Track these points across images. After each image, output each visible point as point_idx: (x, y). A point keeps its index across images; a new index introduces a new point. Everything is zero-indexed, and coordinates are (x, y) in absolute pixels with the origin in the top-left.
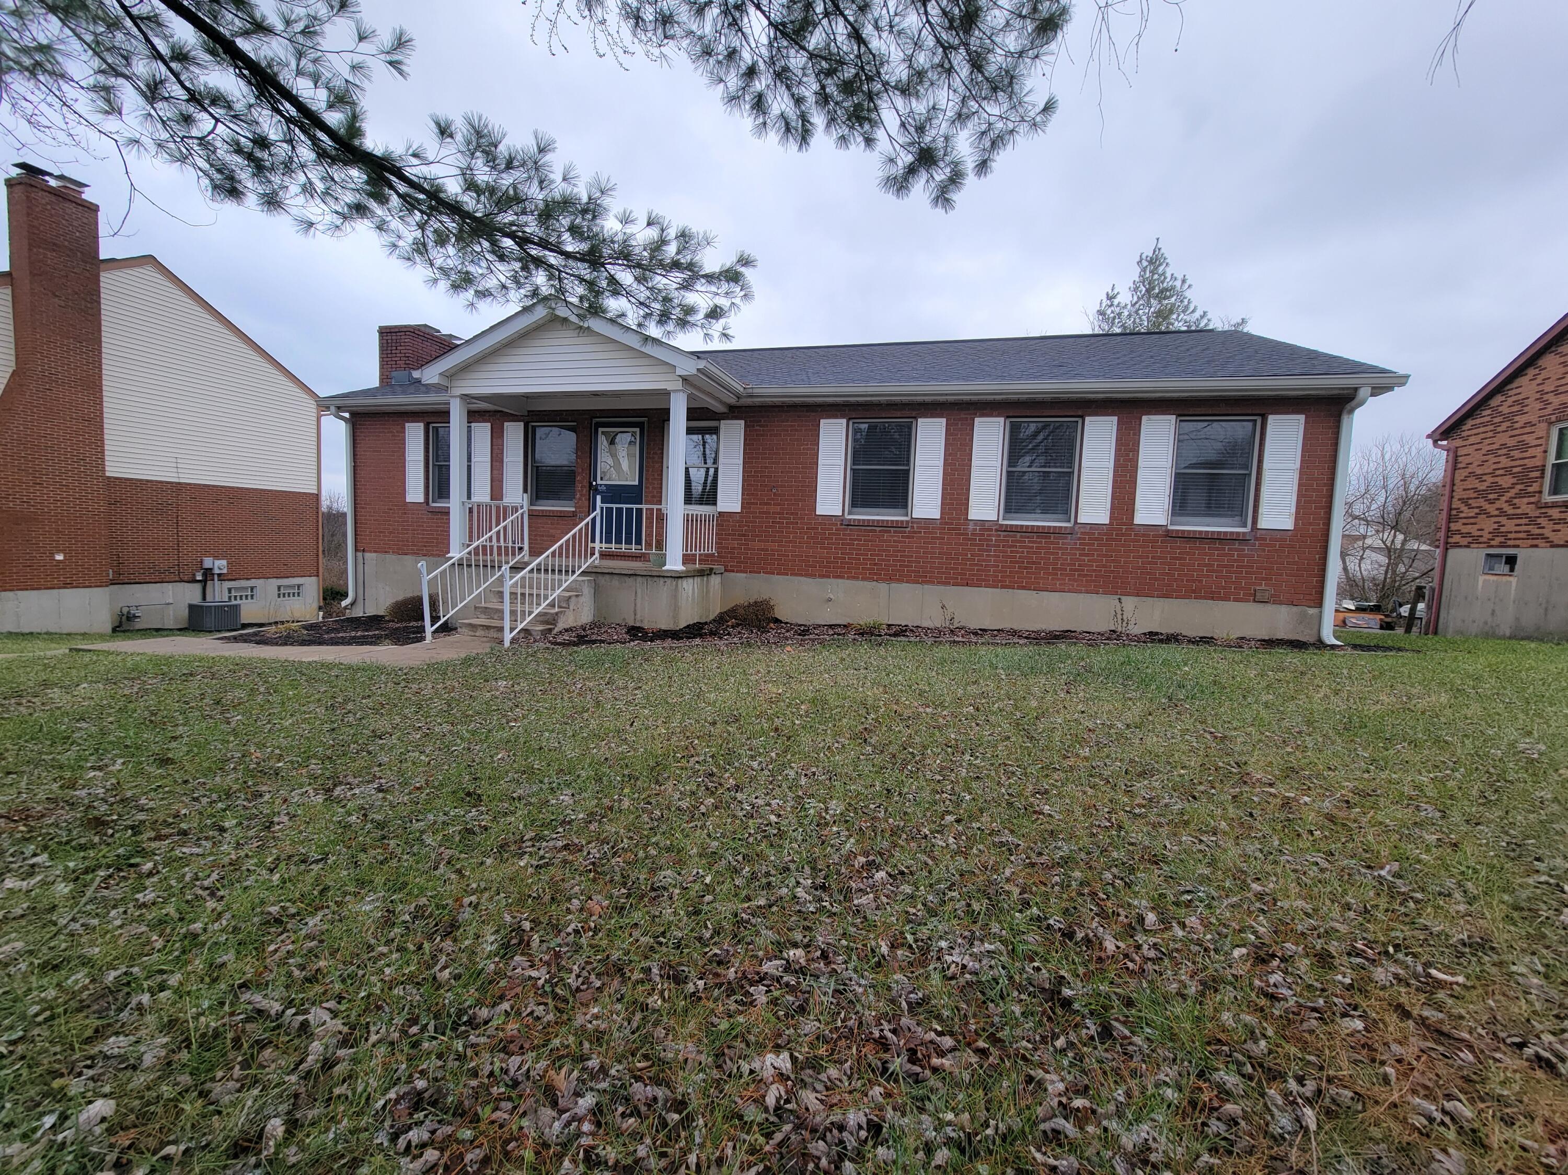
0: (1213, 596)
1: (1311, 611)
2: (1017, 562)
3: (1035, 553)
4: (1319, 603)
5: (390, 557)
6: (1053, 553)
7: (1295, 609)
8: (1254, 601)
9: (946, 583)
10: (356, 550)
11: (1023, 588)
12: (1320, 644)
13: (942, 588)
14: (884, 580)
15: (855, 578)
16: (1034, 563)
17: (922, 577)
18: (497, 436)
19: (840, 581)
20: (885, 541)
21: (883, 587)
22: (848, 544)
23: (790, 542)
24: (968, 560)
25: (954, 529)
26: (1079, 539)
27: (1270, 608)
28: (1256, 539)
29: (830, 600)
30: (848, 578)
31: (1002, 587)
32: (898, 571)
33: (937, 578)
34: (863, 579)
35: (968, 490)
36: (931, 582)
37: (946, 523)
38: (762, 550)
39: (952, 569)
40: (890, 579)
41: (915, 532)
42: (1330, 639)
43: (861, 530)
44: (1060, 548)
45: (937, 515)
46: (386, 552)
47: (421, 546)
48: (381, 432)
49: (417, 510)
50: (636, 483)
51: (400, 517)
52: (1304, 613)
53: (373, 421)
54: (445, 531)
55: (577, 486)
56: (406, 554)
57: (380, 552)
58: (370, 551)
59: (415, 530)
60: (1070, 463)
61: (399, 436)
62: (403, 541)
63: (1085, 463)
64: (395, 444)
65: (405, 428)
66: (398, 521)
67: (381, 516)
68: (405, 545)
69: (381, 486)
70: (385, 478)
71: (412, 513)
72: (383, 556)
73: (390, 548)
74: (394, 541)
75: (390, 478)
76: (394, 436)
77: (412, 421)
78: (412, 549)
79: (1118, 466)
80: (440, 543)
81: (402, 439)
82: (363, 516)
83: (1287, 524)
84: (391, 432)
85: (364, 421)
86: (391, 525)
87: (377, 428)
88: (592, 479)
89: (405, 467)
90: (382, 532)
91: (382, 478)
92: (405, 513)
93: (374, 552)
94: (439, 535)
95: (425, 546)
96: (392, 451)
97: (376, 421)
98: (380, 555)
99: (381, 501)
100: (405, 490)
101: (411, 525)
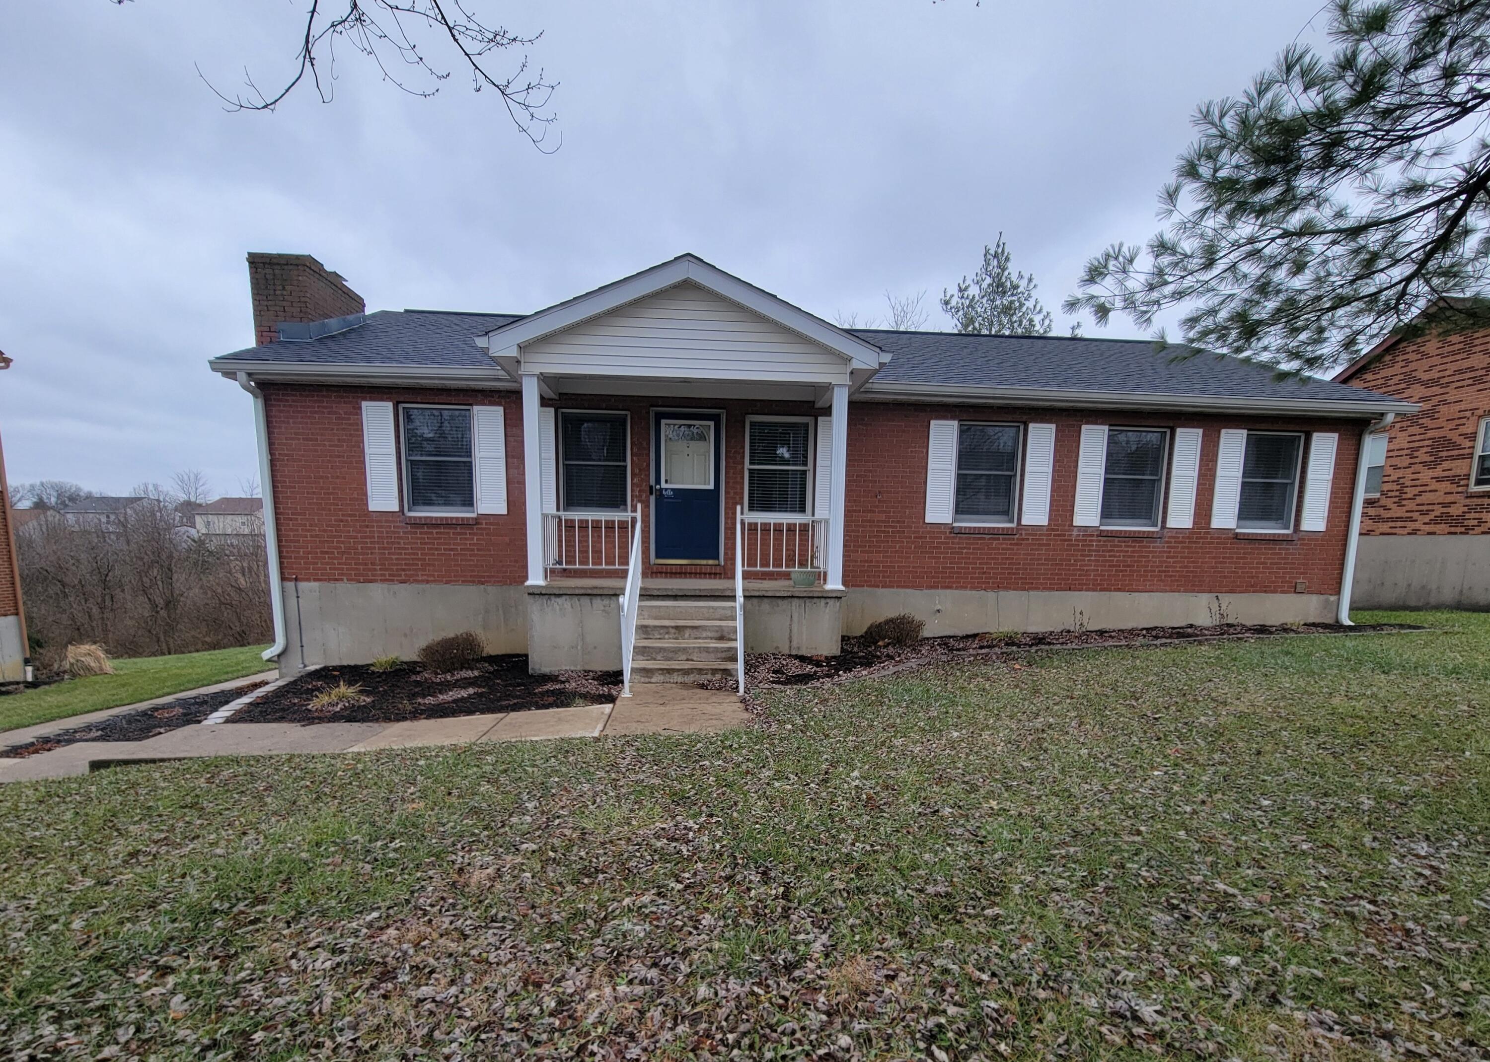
0: (1266, 590)
1: (1332, 599)
2: (1114, 566)
3: (1130, 557)
4: (1338, 591)
5: (344, 588)
6: (1144, 557)
7: (1322, 597)
8: (1295, 592)
9: (1049, 588)
10: (283, 578)
11: (1119, 590)
12: (1339, 626)
13: (1047, 593)
14: (992, 589)
15: (964, 588)
16: (1128, 566)
17: (1027, 583)
19: (948, 591)
20: (994, 549)
21: (991, 595)
22: (958, 553)
23: (896, 552)
24: (1073, 565)
25: (1059, 535)
26: (1167, 542)
27: (1305, 597)
28: (1299, 539)
29: (938, 611)
30: (957, 588)
31: (1101, 590)
32: (1006, 579)
33: (1042, 584)
34: (973, 588)
35: (1074, 496)
36: (1037, 588)
37: (1053, 530)
38: (866, 561)
39: (1057, 574)
40: (998, 587)
41: (1023, 539)
42: (1346, 621)
43: (969, 538)
44: (1150, 552)
45: (1045, 522)
46: (337, 580)
47: (397, 570)
48: (316, 412)
49: (386, 521)
50: (711, 486)
51: (360, 532)
52: (1327, 601)
53: (301, 395)
54: (437, 549)
55: (632, 491)
56: (371, 581)
57: (325, 580)
58: (308, 580)
59: (384, 548)
60: (1156, 471)
61: (349, 419)
62: (366, 564)
63: (1175, 472)
64: (343, 429)
65: (360, 408)
66: (356, 537)
67: (325, 531)
68: (369, 570)
69: (322, 488)
70: (327, 478)
71: (381, 527)
72: (332, 585)
73: (342, 574)
74: (350, 564)
75: (338, 477)
76: (343, 419)
77: (371, 399)
78: (382, 575)
79: (1200, 475)
80: (429, 565)
81: (357, 424)
82: (291, 530)
83: (1321, 526)
84: (335, 413)
85: (283, 395)
86: (343, 542)
87: (309, 407)
88: (652, 482)
89: (364, 462)
90: (327, 553)
91: (322, 477)
92: (367, 526)
93: (315, 580)
94: (426, 554)
95: (404, 570)
96: (339, 440)
97: (307, 396)
98: (326, 584)
99: (324, 509)
100: (366, 494)
101: (378, 543)
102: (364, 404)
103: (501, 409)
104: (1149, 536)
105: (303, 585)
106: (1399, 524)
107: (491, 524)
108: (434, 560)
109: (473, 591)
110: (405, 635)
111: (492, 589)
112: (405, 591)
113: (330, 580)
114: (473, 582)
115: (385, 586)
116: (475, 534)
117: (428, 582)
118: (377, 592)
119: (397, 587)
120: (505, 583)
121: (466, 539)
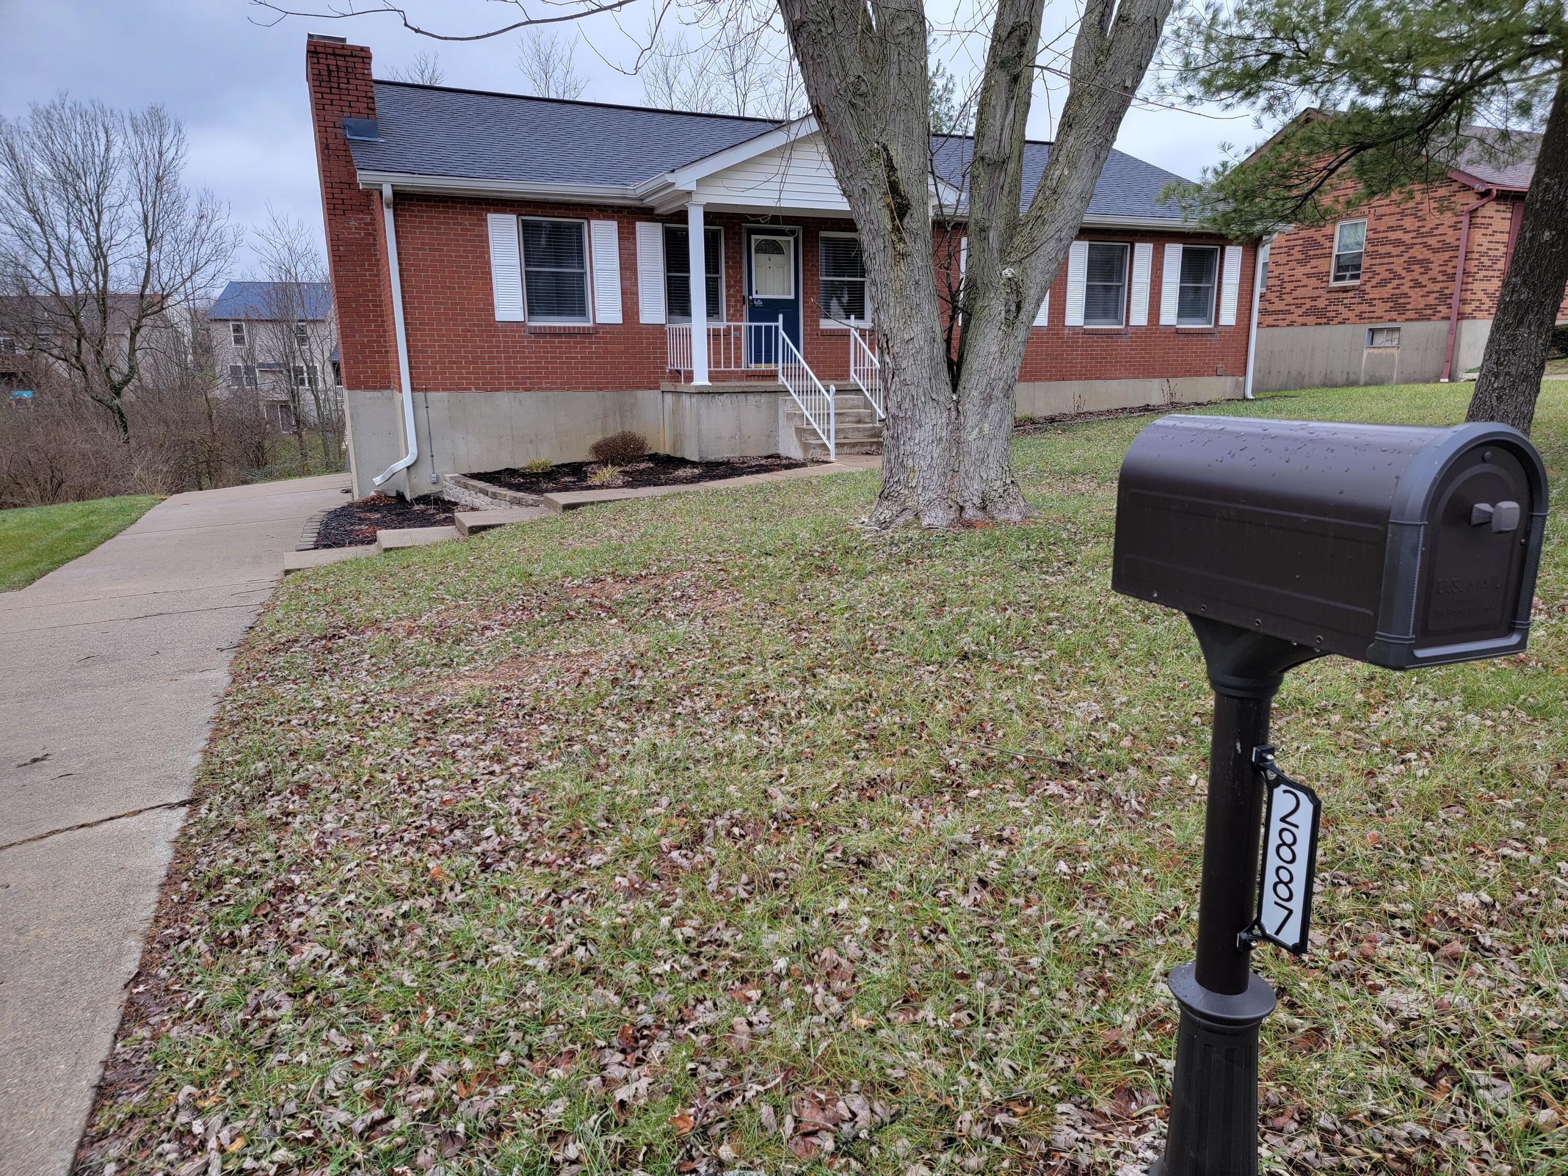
0: (1198, 374)
1: (1241, 379)
2: (1094, 358)
3: (1105, 350)
4: (1245, 374)
5: (472, 398)
6: (1115, 350)
7: (1234, 378)
8: (1217, 375)
9: (1050, 380)
10: (413, 389)
11: (1097, 378)
12: (1245, 399)
13: (1047, 383)
16: (1104, 358)
18: (627, 237)
24: (1065, 359)
25: (1055, 334)
26: (1130, 338)
27: (1223, 378)
28: (1219, 332)
31: (1086, 379)
35: (1065, 301)
36: (1039, 380)
37: (1051, 330)
39: (1054, 367)
42: (1250, 396)
44: (1118, 346)
45: (1047, 324)
46: (465, 389)
47: (523, 378)
48: (441, 223)
49: (512, 331)
50: (792, 297)
51: (486, 342)
52: (1237, 381)
53: (427, 206)
54: (559, 358)
55: (727, 301)
56: (497, 390)
57: (453, 390)
58: (437, 390)
59: (510, 358)
60: (1120, 278)
61: (473, 230)
62: (493, 373)
63: (1134, 279)
64: (468, 241)
65: (486, 220)
66: (483, 347)
67: (452, 341)
68: (496, 378)
69: (449, 298)
70: (454, 288)
71: (507, 336)
72: (460, 395)
73: (471, 384)
74: (478, 373)
75: (464, 288)
76: (468, 230)
77: (496, 211)
78: (508, 384)
79: (1152, 281)
80: (552, 373)
81: (482, 236)
82: (419, 340)
83: (1232, 322)
84: (460, 224)
85: (410, 205)
86: (470, 352)
87: (434, 217)
88: (745, 292)
89: (490, 273)
90: (454, 362)
91: (449, 288)
92: (493, 336)
93: (444, 390)
94: (550, 363)
95: (529, 378)
96: (465, 251)
97: (432, 207)
98: (455, 393)
99: (451, 319)
100: (492, 305)
101: (504, 352)
102: (491, 217)
103: (615, 223)
104: (1118, 333)
105: (432, 395)
106: (1281, 317)
107: (608, 333)
108: (557, 368)
109: (592, 396)
110: (531, 442)
111: (608, 394)
112: (529, 399)
113: (458, 389)
114: (593, 388)
115: (511, 394)
116: (594, 343)
117: (551, 389)
118: (504, 400)
119: (523, 395)
120: (621, 388)
121: (586, 348)
